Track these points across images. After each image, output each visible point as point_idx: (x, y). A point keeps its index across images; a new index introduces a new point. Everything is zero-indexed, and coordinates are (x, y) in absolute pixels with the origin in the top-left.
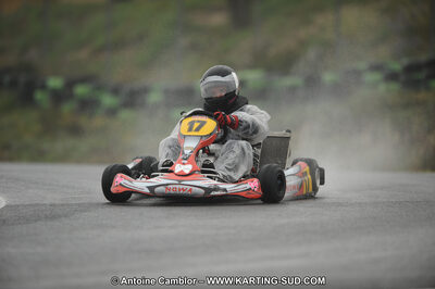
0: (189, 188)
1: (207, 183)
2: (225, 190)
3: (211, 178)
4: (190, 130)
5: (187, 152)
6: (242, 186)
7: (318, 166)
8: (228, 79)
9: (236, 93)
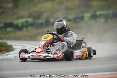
0: (39, 56)
1: (45, 54)
2: (50, 57)
4: (44, 38)
5: (41, 45)
6: (56, 55)
7: (92, 49)
8: (62, 23)
9: (65, 27)
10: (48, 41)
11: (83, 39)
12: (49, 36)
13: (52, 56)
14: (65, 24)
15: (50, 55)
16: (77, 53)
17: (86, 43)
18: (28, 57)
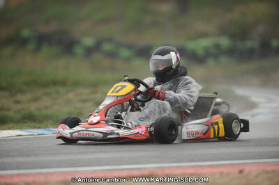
0: (93, 133)
1: (107, 129)
3: (112, 125)
4: (112, 92)
5: (101, 107)
6: (132, 131)
7: (237, 119)
9: (174, 67)
10: (119, 98)
11: (217, 94)
15: (117, 131)
16: (189, 127)
17: (228, 105)
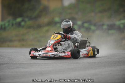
0: (49, 55)
1: (55, 53)
2: (60, 55)
4: (53, 38)
5: (50, 44)
6: (65, 54)
7: (96, 48)
8: (68, 23)
9: (71, 27)
10: (56, 41)
11: (88, 38)
12: (57, 36)
13: (61, 55)
14: (71, 25)
15: (59, 54)
18: (38, 55)
